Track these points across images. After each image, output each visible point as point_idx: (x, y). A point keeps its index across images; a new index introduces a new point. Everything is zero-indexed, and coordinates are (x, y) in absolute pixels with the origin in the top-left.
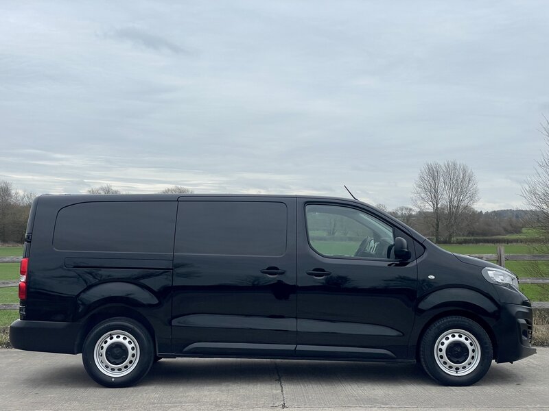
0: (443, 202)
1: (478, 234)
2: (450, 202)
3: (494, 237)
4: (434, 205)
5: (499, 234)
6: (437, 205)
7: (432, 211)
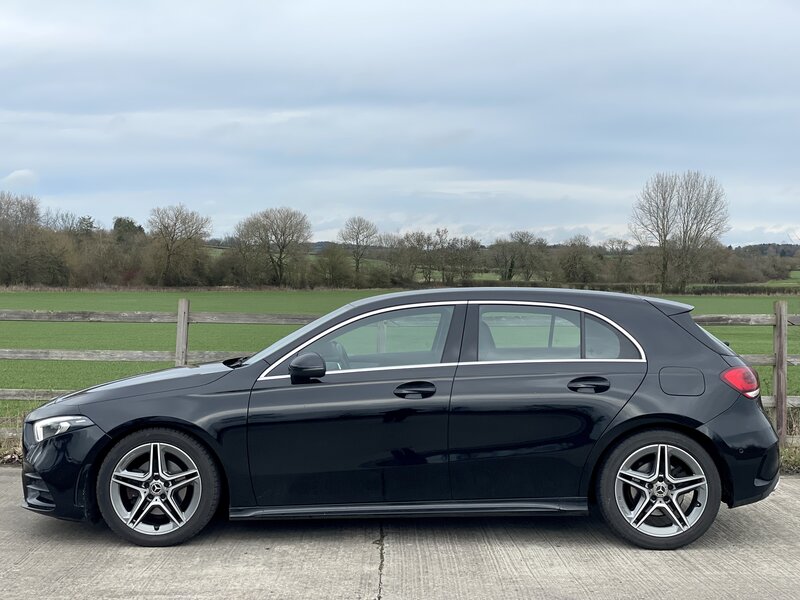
0: (676, 230)
1: (725, 280)
2: (686, 233)
3: (748, 285)
4: (660, 236)
5: (756, 280)
6: (665, 236)
7: (658, 245)
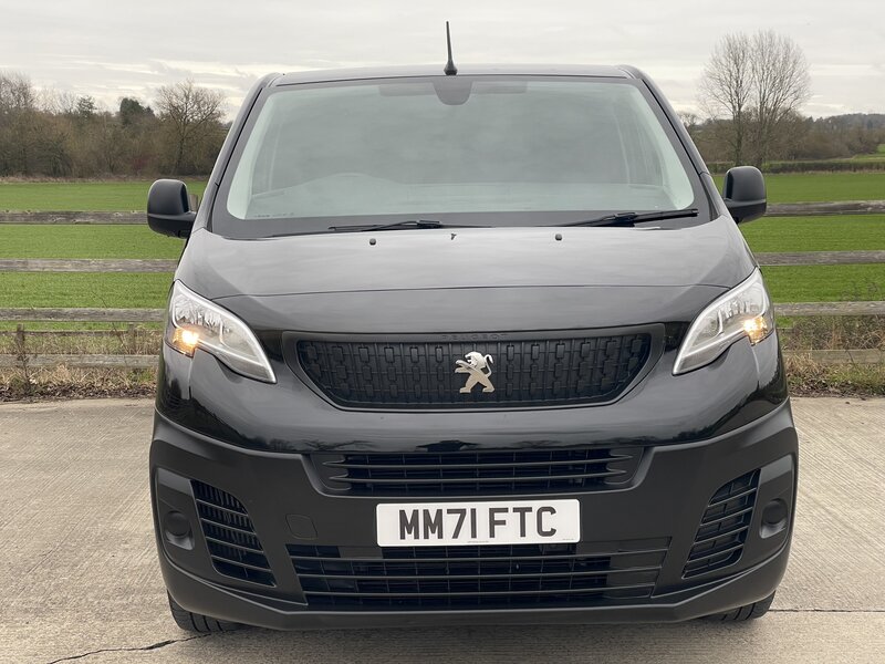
0: (751, 103)
1: (805, 156)
2: (762, 103)
3: (831, 161)
4: (734, 107)
5: (840, 155)
6: (740, 107)
7: (731, 118)
